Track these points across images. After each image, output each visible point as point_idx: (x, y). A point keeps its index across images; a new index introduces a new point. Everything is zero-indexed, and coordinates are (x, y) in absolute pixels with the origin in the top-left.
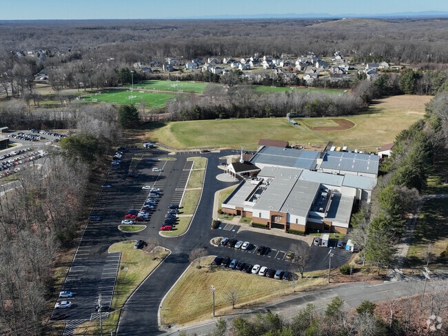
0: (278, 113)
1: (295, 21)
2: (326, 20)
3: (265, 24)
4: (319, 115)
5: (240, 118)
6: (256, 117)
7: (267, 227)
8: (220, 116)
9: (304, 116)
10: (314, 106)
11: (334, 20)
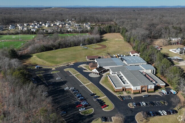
0: (76, 44)
1: (35, 8)
2: (46, 8)
3: (24, 9)
4: (91, 44)
5: (62, 48)
6: (68, 47)
7: (139, 93)
8: (54, 48)
9: (85, 45)
10: (88, 40)
11: (50, 8)
